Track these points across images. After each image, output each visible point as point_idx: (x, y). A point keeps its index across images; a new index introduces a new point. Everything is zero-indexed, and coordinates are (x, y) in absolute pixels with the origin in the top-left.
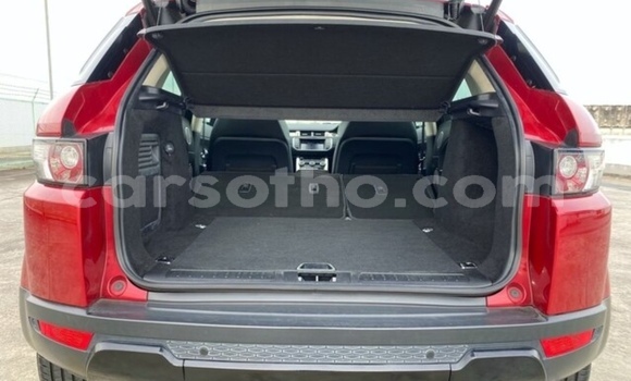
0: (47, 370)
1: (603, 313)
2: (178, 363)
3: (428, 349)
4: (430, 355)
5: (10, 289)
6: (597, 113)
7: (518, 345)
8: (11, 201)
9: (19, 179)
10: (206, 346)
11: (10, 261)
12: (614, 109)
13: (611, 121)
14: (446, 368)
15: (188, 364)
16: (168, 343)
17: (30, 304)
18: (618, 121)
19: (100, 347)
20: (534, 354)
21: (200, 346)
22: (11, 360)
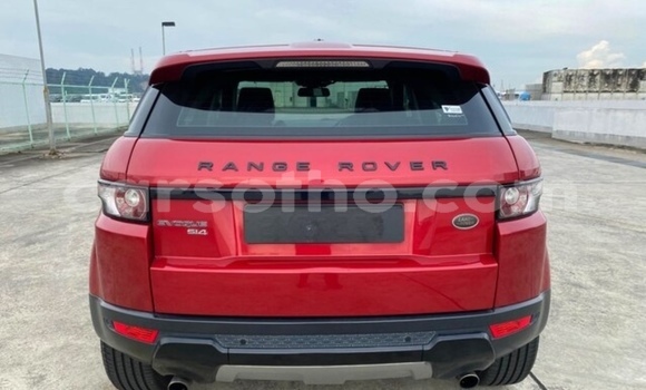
0: (111, 357)
1: (539, 303)
2: (224, 351)
3: (406, 335)
4: (408, 340)
5: (42, 283)
6: (598, 77)
7: (472, 330)
8: (17, 191)
9: (18, 165)
10: (245, 338)
11: (35, 255)
12: (615, 72)
13: (611, 86)
14: (419, 348)
15: (232, 351)
16: (216, 337)
17: (103, 308)
18: (619, 86)
19: (165, 341)
20: (486, 336)
21: (240, 338)
22: (62, 348)
